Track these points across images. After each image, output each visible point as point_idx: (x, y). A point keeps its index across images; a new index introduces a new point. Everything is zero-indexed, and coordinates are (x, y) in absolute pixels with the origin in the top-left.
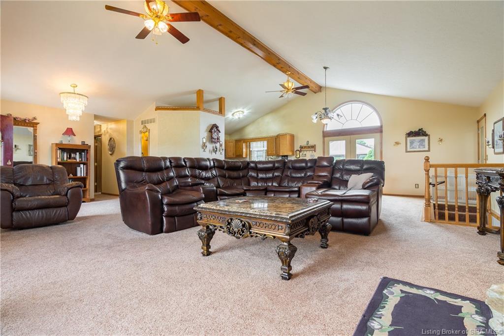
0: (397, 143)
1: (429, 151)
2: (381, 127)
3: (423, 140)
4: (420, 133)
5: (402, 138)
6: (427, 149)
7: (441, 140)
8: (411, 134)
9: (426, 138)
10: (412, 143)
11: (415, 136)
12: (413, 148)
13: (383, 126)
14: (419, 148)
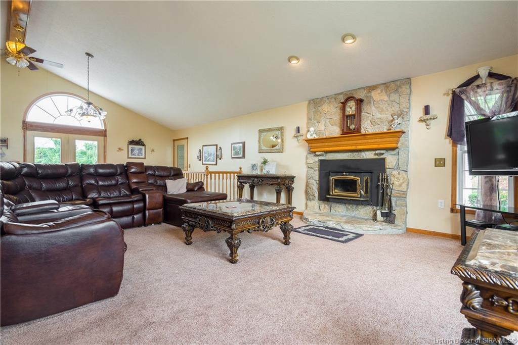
0: (120, 149)
1: (145, 158)
2: (106, 131)
3: (141, 149)
4: (139, 143)
5: (124, 145)
6: (143, 156)
7: (153, 151)
8: (132, 142)
9: (143, 147)
10: (132, 150)
11: (135, 145)
12: (133, 155)
13: (107, 131)
14: (138, 155)
